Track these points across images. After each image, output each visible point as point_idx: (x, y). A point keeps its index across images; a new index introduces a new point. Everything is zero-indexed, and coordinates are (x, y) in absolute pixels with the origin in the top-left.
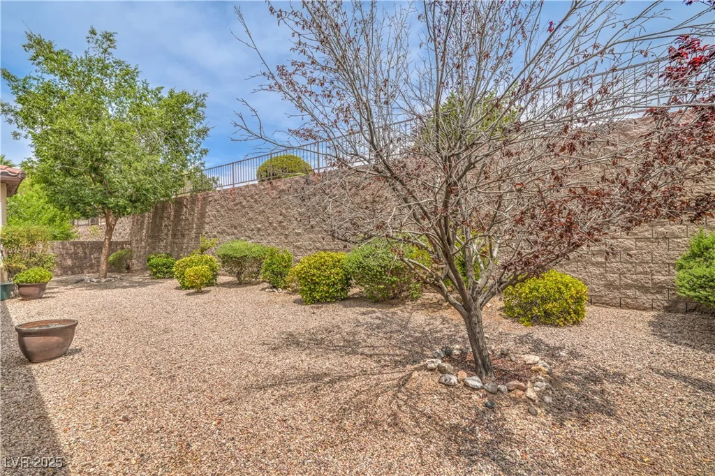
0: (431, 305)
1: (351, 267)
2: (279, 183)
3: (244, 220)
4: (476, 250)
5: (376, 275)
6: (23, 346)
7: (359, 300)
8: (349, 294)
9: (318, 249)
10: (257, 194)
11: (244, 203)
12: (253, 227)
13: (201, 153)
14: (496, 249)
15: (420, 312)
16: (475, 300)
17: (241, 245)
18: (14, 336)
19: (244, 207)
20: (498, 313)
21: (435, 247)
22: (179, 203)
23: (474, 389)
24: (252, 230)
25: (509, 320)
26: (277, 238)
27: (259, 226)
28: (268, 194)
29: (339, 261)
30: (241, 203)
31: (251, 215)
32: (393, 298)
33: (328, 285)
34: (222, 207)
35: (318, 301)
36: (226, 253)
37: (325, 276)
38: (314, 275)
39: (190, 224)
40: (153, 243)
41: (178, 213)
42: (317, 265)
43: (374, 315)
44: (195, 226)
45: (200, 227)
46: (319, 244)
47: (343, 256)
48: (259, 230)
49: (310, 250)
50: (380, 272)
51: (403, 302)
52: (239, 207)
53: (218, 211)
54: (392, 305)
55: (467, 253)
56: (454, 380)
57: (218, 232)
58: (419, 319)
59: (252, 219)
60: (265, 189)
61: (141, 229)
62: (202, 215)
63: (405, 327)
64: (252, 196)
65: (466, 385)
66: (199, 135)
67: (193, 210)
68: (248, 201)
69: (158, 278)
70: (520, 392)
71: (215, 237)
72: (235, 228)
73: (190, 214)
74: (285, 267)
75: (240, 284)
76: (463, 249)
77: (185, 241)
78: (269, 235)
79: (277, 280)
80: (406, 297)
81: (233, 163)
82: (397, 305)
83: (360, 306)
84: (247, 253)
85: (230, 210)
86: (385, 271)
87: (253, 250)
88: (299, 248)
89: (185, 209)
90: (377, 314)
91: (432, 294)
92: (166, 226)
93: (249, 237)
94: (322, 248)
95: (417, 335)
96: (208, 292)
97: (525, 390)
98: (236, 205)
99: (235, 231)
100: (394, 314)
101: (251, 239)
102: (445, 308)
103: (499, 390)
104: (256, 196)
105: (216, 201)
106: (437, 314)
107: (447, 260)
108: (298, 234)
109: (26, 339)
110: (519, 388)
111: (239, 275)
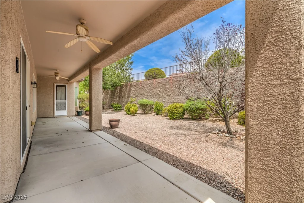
0: (213, 121)
1: (186, 108)
2: (158, 80)
3: (145, 92)
4: (228, 103)
5: (195, 111)
6: (110, 124)
7: (187, 119)
8: (184, 117)
9: (172, 102)
10: (150, 83)
11: (145, 86)
12: (148, 95)
13: (130, 70)
14: (234, 103)
15: (209, 123)
16: (227, 116)
17: (145, 101)
18: (108, 122)
19: (145, 88)
20: (236, 124)
21: (216, 102)
22: (122, 86)
23: (227, 137)
24: (148, 96)
25: (240, 126)
26: (157, 98)
27: (150, 94)
28: (154, 83)
29: (181, 106)
30: (144, 86)
31: (147, 90)
32: (199, 119)
33: (178, 114)
34: (137, 88)
35: (175, 119)
36: (142, 103)
37: (177, 111)
38: (173, 110)
39: (125, 93)
40: (111, 99)
41: (121, 90)
42: (175, 107)
43: (194, 123)
44: (127, 94)
45: (129, 94)
46: (172, 101)
47: (183, 105)
48: (150, 95)
49: (169, 103)
50: (196, 110)
51: (203, 120)
52: (143, 88)
53: (135, 89)
54: (199, 121)
55: (225, 103)
56: (221, 135)
57: (135, 96)
58: (209, 124)
59: (147, 92)
60: (153, 82)
61: (107, 95)
62: (130, 90)
63: (205, 126)
64: (148, 84)
65: (225, 136)
66: (130, 64)
67: (126, 89)
68: (146, 86)
69: (116, 111)
70: (239, 138)
71: (134, 98)
72: (142, 95)
73: (125, 90)
74: (161, 108)
75: (145, 113)
76: (224, 102)
77: (124, 99)
78: (154, 97)
79: (158, 112)
80: (204, 119)
81: (141, 73)
82: (201, 121)
83: (188, 120)
84: (148, 103)
85: (140, 89)
86: (198, 110)
87: (150, 102)
88: (165, 102)
89: (123, 88)
90: (195, 123)
91: (213, 118)
92: (116, 94)
93: (146, 98)
94: (173, 102)
95: (209, 128)
96: (136, 116)
97: (240, 137)
98: (142, 87)
99: (142, 96)
100: (200, 123)
101: (147, 99)
102: (218, 122)
103: (233, 137)
104: (150, 84)
105: (135, 85)
106: (215, 123)
107: (220, 105)
108: (165, 97)
109: (111, 123)
110: (239, 137)
111: (144, 110)
